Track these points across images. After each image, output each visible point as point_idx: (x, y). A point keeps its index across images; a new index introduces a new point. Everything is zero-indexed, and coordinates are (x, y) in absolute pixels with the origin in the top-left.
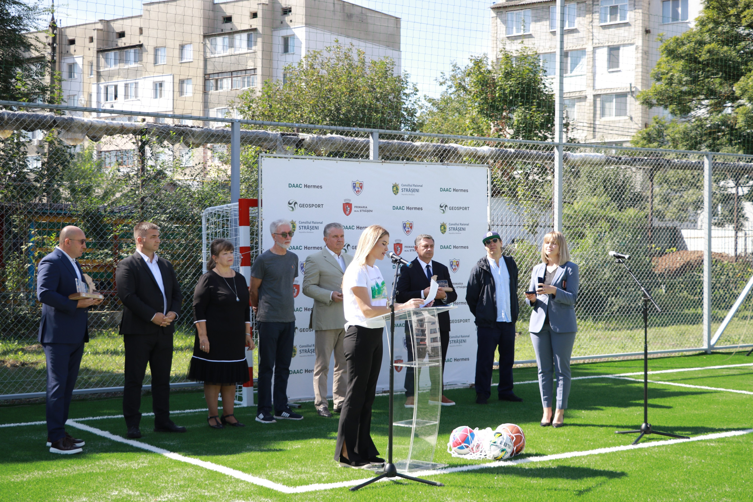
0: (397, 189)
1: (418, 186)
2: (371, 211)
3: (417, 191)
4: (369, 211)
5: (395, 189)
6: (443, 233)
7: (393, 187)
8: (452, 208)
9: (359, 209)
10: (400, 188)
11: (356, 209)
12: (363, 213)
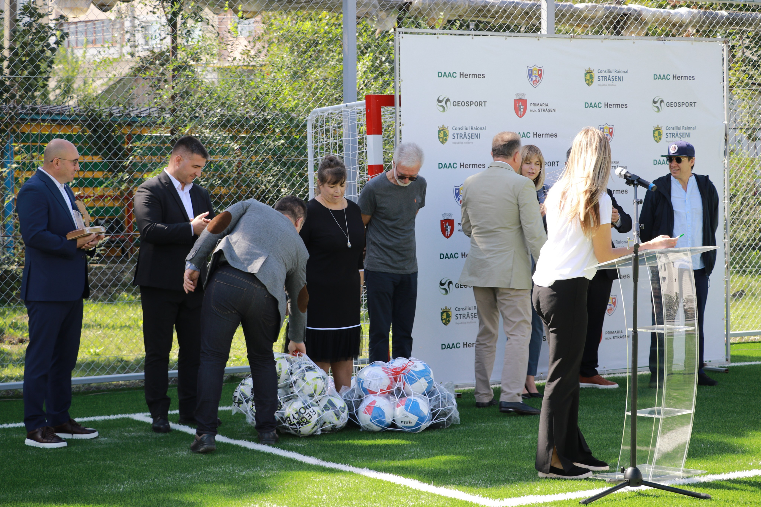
0: (591, 77)
1: (622, 72)
2: (554, 110)
3: (621, 79)
4: (550, 110)
5: (588, 78)
6: (657, 141)
7: (586, 74)
8: (670, 105)
9: (537, 108)
10: (596, 75)
11: (533, 108)
12: (542, 113)
